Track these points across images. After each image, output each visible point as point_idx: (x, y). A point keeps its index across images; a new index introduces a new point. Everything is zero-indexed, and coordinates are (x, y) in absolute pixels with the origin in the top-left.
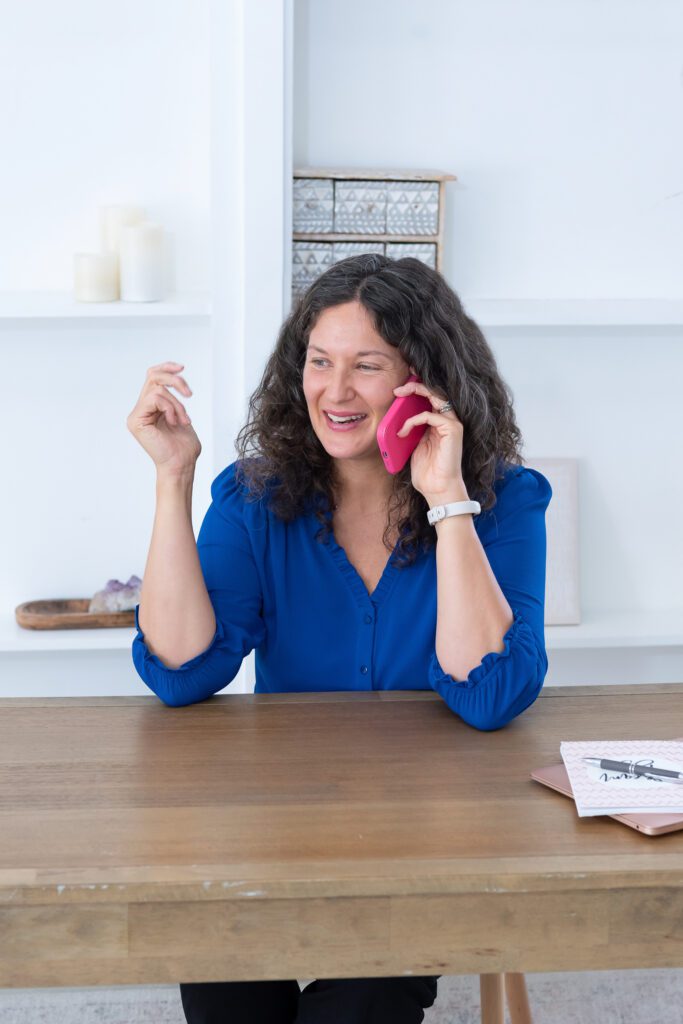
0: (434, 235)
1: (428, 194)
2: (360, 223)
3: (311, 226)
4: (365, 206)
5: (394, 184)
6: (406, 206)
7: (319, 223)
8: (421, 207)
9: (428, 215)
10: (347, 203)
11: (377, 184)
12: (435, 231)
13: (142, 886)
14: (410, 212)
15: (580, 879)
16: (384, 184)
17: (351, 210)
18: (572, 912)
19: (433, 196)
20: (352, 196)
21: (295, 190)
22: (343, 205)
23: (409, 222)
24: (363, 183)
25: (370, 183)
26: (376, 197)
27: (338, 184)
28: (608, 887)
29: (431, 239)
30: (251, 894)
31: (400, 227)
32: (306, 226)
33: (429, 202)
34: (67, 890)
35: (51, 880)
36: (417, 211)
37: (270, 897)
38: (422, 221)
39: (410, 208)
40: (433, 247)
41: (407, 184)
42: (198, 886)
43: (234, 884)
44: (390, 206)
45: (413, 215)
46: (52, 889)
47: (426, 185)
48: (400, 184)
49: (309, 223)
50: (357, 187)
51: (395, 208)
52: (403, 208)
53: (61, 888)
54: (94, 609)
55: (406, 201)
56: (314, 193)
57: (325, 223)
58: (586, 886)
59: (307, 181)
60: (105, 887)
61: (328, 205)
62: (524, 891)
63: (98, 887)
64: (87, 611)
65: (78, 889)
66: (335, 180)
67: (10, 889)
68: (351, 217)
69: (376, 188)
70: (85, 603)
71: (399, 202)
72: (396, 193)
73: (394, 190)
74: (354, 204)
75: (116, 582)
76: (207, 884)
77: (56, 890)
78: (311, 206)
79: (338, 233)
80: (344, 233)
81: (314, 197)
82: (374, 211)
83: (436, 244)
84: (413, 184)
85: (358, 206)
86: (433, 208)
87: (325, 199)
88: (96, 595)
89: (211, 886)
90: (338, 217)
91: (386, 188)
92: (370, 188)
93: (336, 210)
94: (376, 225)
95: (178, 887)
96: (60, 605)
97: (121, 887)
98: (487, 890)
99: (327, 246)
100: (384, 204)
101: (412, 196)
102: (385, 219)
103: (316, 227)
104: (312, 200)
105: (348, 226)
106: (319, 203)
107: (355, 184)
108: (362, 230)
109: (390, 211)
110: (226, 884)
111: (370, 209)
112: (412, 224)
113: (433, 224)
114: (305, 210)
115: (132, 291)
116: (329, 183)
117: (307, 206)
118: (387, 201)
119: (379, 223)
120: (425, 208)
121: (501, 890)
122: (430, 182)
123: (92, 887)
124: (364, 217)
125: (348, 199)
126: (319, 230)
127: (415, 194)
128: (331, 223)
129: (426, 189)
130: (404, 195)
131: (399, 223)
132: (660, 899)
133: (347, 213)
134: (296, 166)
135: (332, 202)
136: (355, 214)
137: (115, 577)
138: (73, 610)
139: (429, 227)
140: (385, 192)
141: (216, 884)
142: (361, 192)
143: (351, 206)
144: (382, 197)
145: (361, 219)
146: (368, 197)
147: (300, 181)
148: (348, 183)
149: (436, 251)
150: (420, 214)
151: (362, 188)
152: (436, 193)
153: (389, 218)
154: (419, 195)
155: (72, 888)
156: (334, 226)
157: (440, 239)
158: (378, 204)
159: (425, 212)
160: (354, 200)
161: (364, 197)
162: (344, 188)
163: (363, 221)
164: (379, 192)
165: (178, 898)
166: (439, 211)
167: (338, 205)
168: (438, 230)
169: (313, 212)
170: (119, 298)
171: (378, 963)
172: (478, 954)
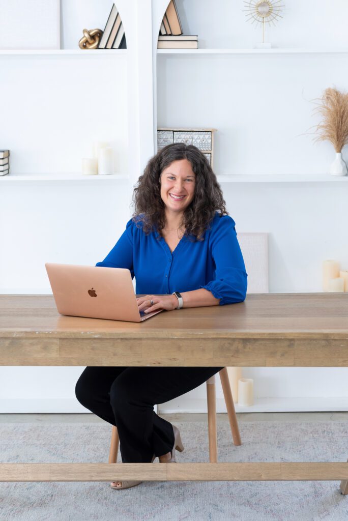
1: (207, 136)
4: (185, 140)
5: (195, 132)
8: (205, 140)
9: (208, 144)
11: (189, 132)
13: (62, 333)
15: (201, 335)
16: (191, 132)
19: (209, 136)
20: (180, 137)
21: (158, 135)
22: (177, 140)
23: (201, 146)
24: (184, 132)
25: (186, 132)
26: (189, 137)
27: (175, 133)
28: (210, 337)
29: (209, 152)
30: (96, 336)
33: (208, 139)
34: (39, 333)
35: (35, 329)
36: (204, 142)
37: (102, 337)
38: (205, 146)
39: (201, 141)
40: (210, 155)
41: (200, 132)
42: (80, 333)
43: (91, 333)
44: (194, 140)
45: (202, 144)
46: (34, 333)
47: (207, 133)
48: (197, 133)
50: (182, 134)
51: (196, 141)
52: (198, 141)
53: (37, 332)
55: (200, 139)
56: (166, 136)
58: (203, 337)
59: (164, 132)
60: (51, 332)
62: (183, 338)
63: (49, 333)
65: (42, 333)
66: (174, 131)
67: (22, 332)
69: (189, 134)
71: (197, 139)
73: (195, 135)
74: (181, 140)
76: (82, 332)
77: (36, 333)
83: (211, 154)
84: (202, 133)
86: (209, 141)
87: (171, 138)
92: (186, 134)
95: (74, 333)
97: (56, 333)
98: (171, 337)
100: (192, 140)
101: (201, 137)
104: (165, 138)
106: (168, 139)
107: (181, 132)
109: (194, 142)
110: (88, 333)
111: (187, 141)
114: (163, 142)
115: (102, 171)
116: (172, 132)
117: (164, 140)
118: (193, 138)
120: (206, 141)
121: (176, 338)
123: (47, 332)
125: (178, 138)
127: (203, 136)
129: (207, 134)
130: (199, 136)
132: (229, 343)
134: (158, 126)
135: (173, 139)
139: (208, 148)
140: (192, 135)
141: (85, 333)
142: (183, 136)
144: (191, 137)
146: (186, 137)
147: (160, 132)
148: (178, 132)
149: (211, 157)
150: (205, 143)
152: (210, 136)
154: (204, 136)
157: (212, 152)
158: (189, 140)
159: (206, 142)
162: (177, 134)
165: (73, 337)
166: (211, 142)
167: (175, 140)
168: (211, 149)
170: (98, 174)
171: (139, 362)
172: (171, 360)
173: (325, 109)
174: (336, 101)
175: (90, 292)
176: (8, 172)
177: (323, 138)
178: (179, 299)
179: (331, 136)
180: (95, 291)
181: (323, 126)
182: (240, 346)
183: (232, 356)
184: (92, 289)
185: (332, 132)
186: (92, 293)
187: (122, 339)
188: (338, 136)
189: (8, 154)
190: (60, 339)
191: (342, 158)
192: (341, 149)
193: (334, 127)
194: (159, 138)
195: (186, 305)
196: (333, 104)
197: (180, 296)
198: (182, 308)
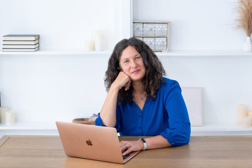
0: (166, 35)
1: (165, 26)
2: (149, 33)
3: (138, 33)
4: (150, 29)
5: (157, 24)
6: (160, 29)
7: (140, 33)
8: (163, 29)
9: (165, 31)
10: (146, 28)
11: (153, 24)
12: (166, 34)
14: (161, 30)
16: (154, 24)
17: (147, 30)
19: (166, 26)
20: (147, 27)
21: (133, 26)
22: (145, 29)
23: (160, 32)
24: (150, 24)
25: (151, 24)
26: (153, 27)
27: (144, 24)
29: (166, 36)
31: (158, 34)
32: (137, 34)
33: (165, 28)
36: (162, 30)
38: (163, 32)
39: (161, 29)
40: (166, 38)
41: (160, 24)
44: (156, 29)
45: (161, 31)
47: (164, 24)
48: (158, 24)
49: (137, 33)
50: (148, 25)
51: (157, 29)
52: (159, 29)
54: (90, 120)
55: (160, 28)
56: (139, 26)
57: (141, 33)
59: (137, 23)
61: (142, 29)
64: (88, 121)
68: (147, 31)
69: (153, 25)
70: (88, 119)
71: (158, 28)
72: (157, 26)
73: (157, 25)
74: (148, 28)
75: (95, 114)
78: (138, 29)
79: (144, 35)
80: (145, 35)
81: (138, 27)
82: (152, 30)
83: (167, 37)
84: (161, 24)
85: (149, 29)
86: (166, 29)
87: (141, 27)
88: (90, 117)
90: (144, 31)
91: (155, 25)
92: (151, 25)
93: (144, 30)
94: (153, 33)
96: (82, 120)
99: (142, 38)
100: (154, 28)
101: (161, 27)
102: (155, 32)
103: (139, 34)
104: (138, 28)
105: (147, 33)
106: (140, 28)
107: (148, 24)
108: (149, 34)
109: (156, 30)
111: (151, 30)
112: (161, 33)
113: (166, 33)
114: (137, 30)
115: (97, 48)
116: (142, 24)
118: (155, 28)
119: (154, 33)
120: (164, 29)
122: (165, 23)
124: (150, 31)
125: (146, 27)
126: (140, 34)
127: (162, 26)
128: (142, 33)
129: (164, 25)
130: (159, 26)
131: (158, 33)
133: (146, 31)
134: (133, 20)
135: (142, 28)
136: (148, 31)
137: (94, 113)
138: (85, 121)
139: (165, 33)
140: (155, 26)
142: (149, 26)
143: (147, 29)
144: (154, 27)
145: (149, 32)
146: (151, 27)
147: (135, 23)
148: (146, 24)
149: (167, 39)
150: (163, 31)
151: (149, 25)
152: (167, 26)
153: (156, 32)
154: (163, 26)
156: (143, 34)
157: (168, 36)
158: (153, 28)
159: (164, 30)
160: (147, 28)
161: (150, 27)
162: (146, 25)
163: (150, 32)
164: (153, 26)
166: (167, 30)
167: (144, 29)
168: (167, 34)
169: (138, 30)
170: (94, 50)
173: (240, 9)
174: (247, 4)
175: (87, 142)
176: (38, 49)
177: (239, 27)
178: (144, 144)
179: (244, 26)
180: (91, 142)
181: (238, 20)
184: (89, 140)
185: (245, 23)
186: (89, 143)
188: (248, 26)
189: (38, 37)
191: (251, 40)
192: (250, 34)
193: (246, 20)
194: (134, 28)
195: (149, 148)
196: (246, 6)
197: (144, 142)
198: (146, 150)
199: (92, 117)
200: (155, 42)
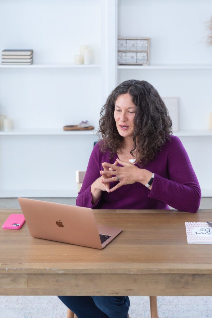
3: (122, 49)
5: (138, 40)
13: (29, 269)
14: (142, 46)
15: (155, 271)
16: (136, 40)
18: (154, 279)
20: (130, 43)
21: (118, 42)
25: (133, 40)
28: (164, 273)
30: (60, 272)
32: (120, 49)
34: (8, 270)
35: (4, 266)
37: (66, 273)
38: (144, 48)
42: (45, 269)
43: (56, 269)
44: (138, 45)
46: (4, 269)
48: (140, 40)
52: (140, 45)
53: (7, 269)
54: (79, 127)
56: (122, 42)
57: (124, 48)
58: (157, 273)
59: (121, 40)
60: (19, 269)
61: (125, 45)
62: (139, 273)
64: (77, 127)
66: (126, 40)
68: (130, 47)
72: (139, 42)
76: (48, 269)
77: (5, 270)
78: (122, 45)
79: (127, 50)
83: (147, 52)
84: (142, 40)
86: (147, 45)
87: (125, 43)
88: (79, 124)
89: (49, 269)
93: (127, 46)
94: (135, 48)
95: (40, 269)
97: (24, 269)
98: (128, 273)
99: (125, 53)
102: (137, 47)
105: (129, 49)
107: (131, 40)
108: (132, 50)
110: (53, 269)
111: (134, 45)
112: (142, 48)
114: (120, 46)
118: (137, 43)
121: (132, 273)
122: (146, 40)
123: (15, 269)
124: (132, 47)
127: (143, 42)
130: (141, 42)
131: (140, 48)
134: (119, 36)
137: (83, 121)
139: (146, 49)
141: (50, 269)
142: (132, 42)
143: (130, 45)
147: (119, 40)
149: (147, 54)
150: (144, 46)
152: (147, 42)
155: (10, 269)
156: (126, 48)
157: (148, 51)
162: (128, 41)
164: (135, 42)
165: (40, 272)
167: (127, 44)
168: (148, 49)
170: (83, 63)
171: (98, 292)
172: (127, 290)
175: (57, 223)
176: (32, 63)
180: (62, 223)
182: (190, 279)
183: (182, 287)
184: (60, 221)
186: (60, 224)
187: (84, 274)
189: (32, 51)
190: (28, 274)
199: (81, 124)
200: (137, 56)
